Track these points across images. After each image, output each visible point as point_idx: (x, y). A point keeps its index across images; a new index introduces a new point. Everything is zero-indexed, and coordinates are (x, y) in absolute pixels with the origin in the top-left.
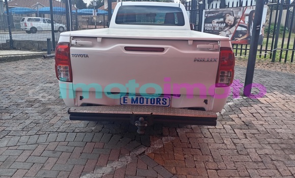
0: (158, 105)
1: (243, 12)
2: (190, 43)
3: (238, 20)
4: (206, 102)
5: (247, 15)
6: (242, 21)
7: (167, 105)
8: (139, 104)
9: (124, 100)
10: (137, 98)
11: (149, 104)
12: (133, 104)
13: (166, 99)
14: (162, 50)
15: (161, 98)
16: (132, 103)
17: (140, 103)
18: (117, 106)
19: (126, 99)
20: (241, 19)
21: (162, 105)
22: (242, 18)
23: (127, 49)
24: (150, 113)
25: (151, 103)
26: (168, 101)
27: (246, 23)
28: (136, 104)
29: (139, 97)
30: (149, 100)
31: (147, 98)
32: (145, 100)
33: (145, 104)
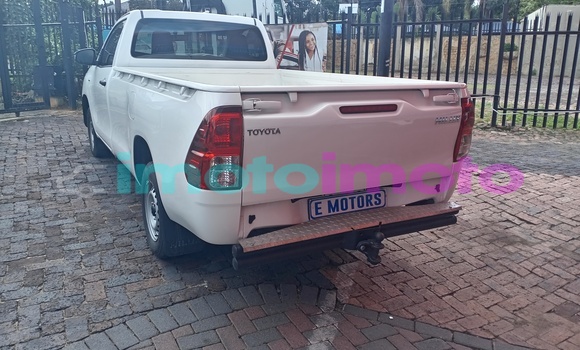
0: (370, 207)
1: (289, 34)
3: (282, 48)
5: (296, 40)
6: (287, 50)
7: (382, 205)
8: (341, 211)
9: (317, 209)
10: (337, 201)
11: (356, 208)
12: (332, 213)
13: (380, 195)
14: (393, 108)
15: (373, 194)
16: (330, 211)
17: (342, 209)
18: (305, 223)
19: (319, 206)
20: (286, 45)
21: (375, 206)
22: (288, 44)
23: (344, 110)
24: (377, 223)
25: (359, 206)
26: (382, 198)
27: (296, 53)
28: (336, 212)
29: (340, 199)
30: (355, 200)
31: (352, 199)
32: (349, 202)
33: (350, 209)
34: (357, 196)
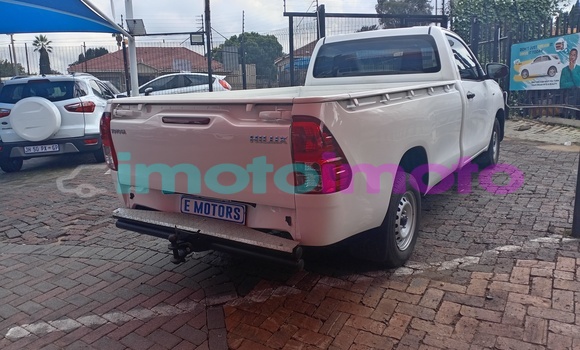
0: (229, 218)
2: (248, 107)
4: (288, 220)
7: (241, 220)
8: (203, 214)
9: (186, 205)
10: (202, 203)
11: (217, 216)
12: (197, 213)
13: (239, 210)
14: (206, 121)
16: (195, 211)
17: (205, 212)
18: (177, 214)
19: (188, 203)
21: (234, 219)
23: (166, 120)
24: (196, 230)
25: (219, 215)
26: (241, 214)
28: (200, 214)
29: (204, 202)
30: (217, 208)
31: (214, 206)
32: (212, 207)
33: (211, 215)
34: (219, 204)
